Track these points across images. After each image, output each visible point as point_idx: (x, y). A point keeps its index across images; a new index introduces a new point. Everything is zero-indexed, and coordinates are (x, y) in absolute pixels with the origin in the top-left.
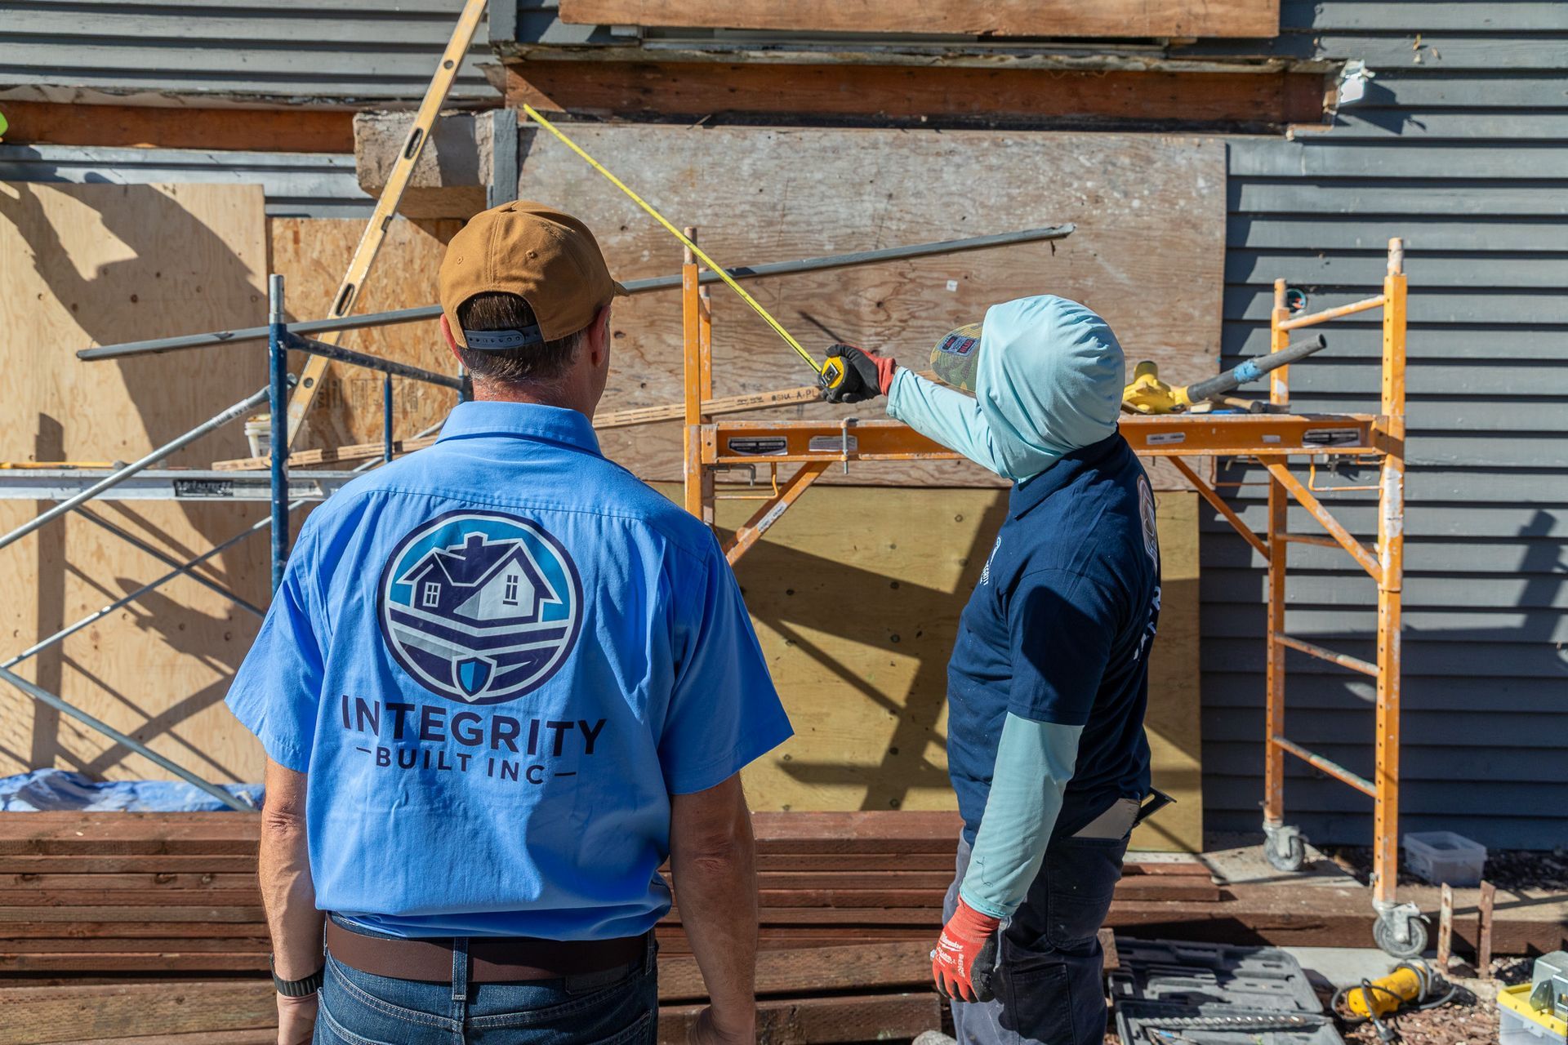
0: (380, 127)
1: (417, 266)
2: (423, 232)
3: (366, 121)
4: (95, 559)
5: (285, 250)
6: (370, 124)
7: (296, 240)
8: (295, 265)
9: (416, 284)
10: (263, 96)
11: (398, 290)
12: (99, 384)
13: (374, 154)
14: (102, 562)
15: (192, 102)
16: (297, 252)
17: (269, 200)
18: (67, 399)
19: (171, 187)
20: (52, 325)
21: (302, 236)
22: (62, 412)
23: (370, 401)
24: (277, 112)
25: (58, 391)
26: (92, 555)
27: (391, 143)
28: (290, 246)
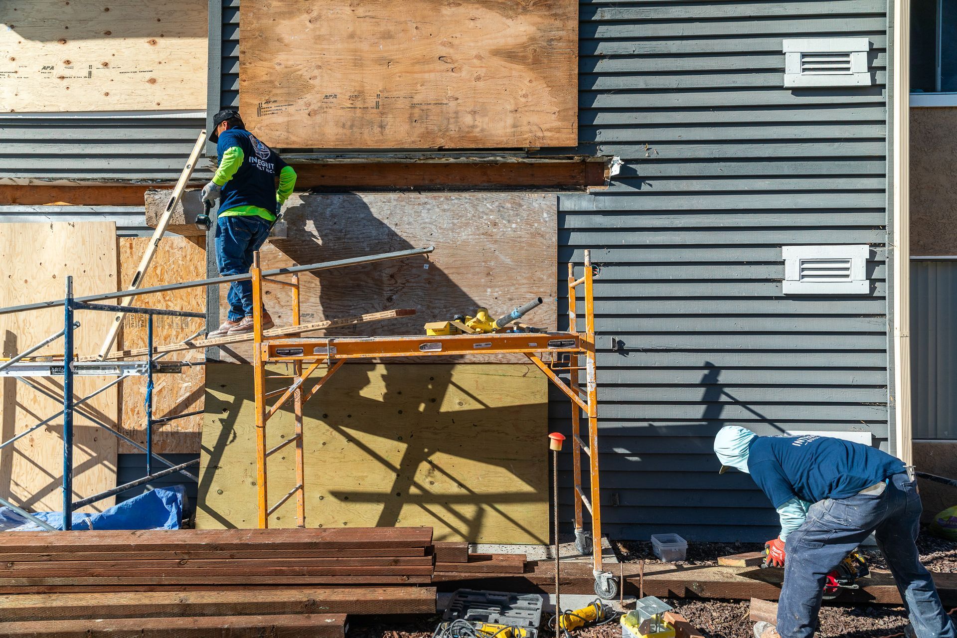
0: (157, 197)
1: (188, 258)
2: (191, 242)
3: (150, 194)
4: (32, 402)
5: (126, 252)
6: (152, 196)
7: (131, 248)
8: (130, 259)
9: (188, 267)
10: (118, 180)
11: (180, 270)
12: (37, 317)
13: (154, 210)
14: (36, 404)
15: (83, 183)
16: (131, 253)
17: (118, 228)
18: (21, 325)
19: (72, 224)
20: (15, 290)
21: (134, 245)
22: (19, 331)
23: (166, 324)
24: (125, 187)
25: (17, 322)
26: (31, 400)
27: (162, 205)
28: (128, 251)
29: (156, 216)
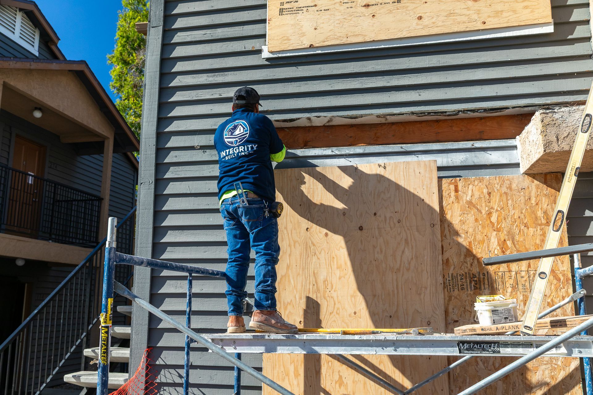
0: (556, 116)
1: (533, 201)
3: (547, 113)
4: (337, 385)
5: (450, 197)
6: (550, 115)
7: (456, 190)
8: (456, 204)
9: (534, 213)
10: (429, 113)
11: (522, 216)
12: (340, 278)
14: (342, 387)
15: (391, 119)
16: (457, 198)
17: (440, 169)
18: (321, 284)
19: (383, 165)
20: (314, 245)
21: (460, 188)
22: (319, 295)
23: (508, 285)
24: (437, 121)
25: (316, 282)
26: (336, 383)
27: (564, 125)
28: (453, 194)
29: (558, 140)
